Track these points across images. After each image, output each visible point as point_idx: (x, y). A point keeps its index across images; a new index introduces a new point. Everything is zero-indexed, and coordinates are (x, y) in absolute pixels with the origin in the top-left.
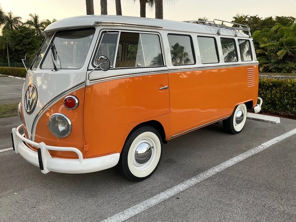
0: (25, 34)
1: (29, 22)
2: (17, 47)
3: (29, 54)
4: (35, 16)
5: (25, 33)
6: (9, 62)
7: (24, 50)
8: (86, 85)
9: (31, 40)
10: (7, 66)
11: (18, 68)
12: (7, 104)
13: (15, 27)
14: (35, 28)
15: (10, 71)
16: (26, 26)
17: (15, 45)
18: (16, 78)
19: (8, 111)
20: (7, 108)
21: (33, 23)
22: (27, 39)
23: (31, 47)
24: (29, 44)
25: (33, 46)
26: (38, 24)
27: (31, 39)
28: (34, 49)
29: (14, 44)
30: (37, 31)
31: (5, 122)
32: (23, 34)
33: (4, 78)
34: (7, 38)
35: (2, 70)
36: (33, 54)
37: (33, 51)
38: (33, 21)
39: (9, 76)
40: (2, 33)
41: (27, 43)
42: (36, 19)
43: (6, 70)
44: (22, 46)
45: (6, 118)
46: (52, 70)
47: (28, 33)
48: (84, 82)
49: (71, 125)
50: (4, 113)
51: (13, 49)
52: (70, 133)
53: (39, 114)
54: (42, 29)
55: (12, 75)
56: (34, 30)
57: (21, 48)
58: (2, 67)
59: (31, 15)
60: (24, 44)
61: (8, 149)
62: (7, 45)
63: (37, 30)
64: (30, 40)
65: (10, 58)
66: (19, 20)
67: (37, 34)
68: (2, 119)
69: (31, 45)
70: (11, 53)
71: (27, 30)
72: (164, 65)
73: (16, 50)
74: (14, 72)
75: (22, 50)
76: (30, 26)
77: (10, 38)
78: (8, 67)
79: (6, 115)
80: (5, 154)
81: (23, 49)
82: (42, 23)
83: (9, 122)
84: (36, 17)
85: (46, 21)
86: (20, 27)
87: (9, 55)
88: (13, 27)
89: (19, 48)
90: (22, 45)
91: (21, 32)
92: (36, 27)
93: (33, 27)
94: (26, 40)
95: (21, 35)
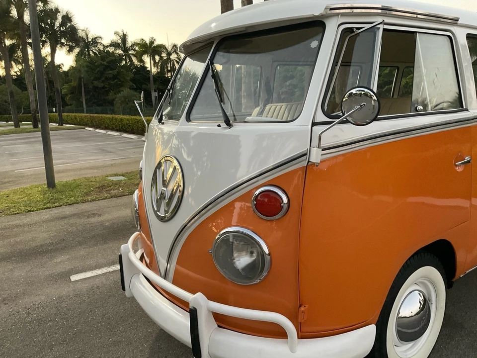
0: (107, 62)
1: (114, 44)
2: (96, 83)
3: (115, 93)
4: (122, 34)
5: (107, 60)
6: (85, 106)
7: (106, 88)
8: (309, 162)
9: (118, 72)
10: (82, 112)
11: (100, 115)
12: (89, 176)
13: (93, 52)
14: (122, 53)
15: (87, 120)
16: (110, 50)
17: (94, 80)
18: (98, 130)
19: (93, 191)
20: (90, 183)
21: (119, 44)
22: (112, 69)
23: (117, 82)
24: (115, 77)
25: (120, 81)
26: (127, 46)
27: (117, 70)
28: (122, 86)
29: (92, 78)
30: (126, 58)
31: (90, 211)
32: (105, 63)
33: (79, 131)
34: (82, 70)
35: (76, 118)
36: (120, 93)
37: (121, 89)
38: (120, 41)
39: (87, 128)
40: (75, 63)
41: (111, 76)
42: (124, 38)
43: (82, 119)
44: (103, 82)
45: (90, 203)
46: (219, 126)
47: (112, 61)
48: (305, 154)
49: (269, 254)
50: (87, 194)
51: (91, 87)
52: (267, 276)
53: (189, 225)
54: (133, 54)
55: (90, 127)
56: (121, 55)
57: (102, 85)
58: (76, 114)
59: (116, 33)
60: (107, 79)
61: (101, 270)
62: (82, 80)
63: (125, 55)
64: (115, 72)
65: (86, 100)
66: (99, 40)
67: (126, 62)
68: (84, 204)
69: (118, 79)
70: (87, 93)
71: (111, 56)
72: (463, 107)
73: (95, 88)
74: (93, 121)
75: (104, 88)
76: (115, 49)
77: (86, 69)
78: (83, 114)
79: (89, 198)
80: (97, 282)
81: (106, 86)
82: (133, 45)
83: (95, 212)
84: (125, 36)
85: (138, 42)
86: (100, 51)
87: (85, 95)
88: (91, 53)
89: (100, 85)
90: (103, 79)
91: (103, 59)
92: (123, 51)
93: (119, 51)
94: (110, 72)
95: (102, 64)
